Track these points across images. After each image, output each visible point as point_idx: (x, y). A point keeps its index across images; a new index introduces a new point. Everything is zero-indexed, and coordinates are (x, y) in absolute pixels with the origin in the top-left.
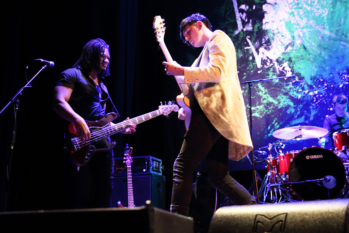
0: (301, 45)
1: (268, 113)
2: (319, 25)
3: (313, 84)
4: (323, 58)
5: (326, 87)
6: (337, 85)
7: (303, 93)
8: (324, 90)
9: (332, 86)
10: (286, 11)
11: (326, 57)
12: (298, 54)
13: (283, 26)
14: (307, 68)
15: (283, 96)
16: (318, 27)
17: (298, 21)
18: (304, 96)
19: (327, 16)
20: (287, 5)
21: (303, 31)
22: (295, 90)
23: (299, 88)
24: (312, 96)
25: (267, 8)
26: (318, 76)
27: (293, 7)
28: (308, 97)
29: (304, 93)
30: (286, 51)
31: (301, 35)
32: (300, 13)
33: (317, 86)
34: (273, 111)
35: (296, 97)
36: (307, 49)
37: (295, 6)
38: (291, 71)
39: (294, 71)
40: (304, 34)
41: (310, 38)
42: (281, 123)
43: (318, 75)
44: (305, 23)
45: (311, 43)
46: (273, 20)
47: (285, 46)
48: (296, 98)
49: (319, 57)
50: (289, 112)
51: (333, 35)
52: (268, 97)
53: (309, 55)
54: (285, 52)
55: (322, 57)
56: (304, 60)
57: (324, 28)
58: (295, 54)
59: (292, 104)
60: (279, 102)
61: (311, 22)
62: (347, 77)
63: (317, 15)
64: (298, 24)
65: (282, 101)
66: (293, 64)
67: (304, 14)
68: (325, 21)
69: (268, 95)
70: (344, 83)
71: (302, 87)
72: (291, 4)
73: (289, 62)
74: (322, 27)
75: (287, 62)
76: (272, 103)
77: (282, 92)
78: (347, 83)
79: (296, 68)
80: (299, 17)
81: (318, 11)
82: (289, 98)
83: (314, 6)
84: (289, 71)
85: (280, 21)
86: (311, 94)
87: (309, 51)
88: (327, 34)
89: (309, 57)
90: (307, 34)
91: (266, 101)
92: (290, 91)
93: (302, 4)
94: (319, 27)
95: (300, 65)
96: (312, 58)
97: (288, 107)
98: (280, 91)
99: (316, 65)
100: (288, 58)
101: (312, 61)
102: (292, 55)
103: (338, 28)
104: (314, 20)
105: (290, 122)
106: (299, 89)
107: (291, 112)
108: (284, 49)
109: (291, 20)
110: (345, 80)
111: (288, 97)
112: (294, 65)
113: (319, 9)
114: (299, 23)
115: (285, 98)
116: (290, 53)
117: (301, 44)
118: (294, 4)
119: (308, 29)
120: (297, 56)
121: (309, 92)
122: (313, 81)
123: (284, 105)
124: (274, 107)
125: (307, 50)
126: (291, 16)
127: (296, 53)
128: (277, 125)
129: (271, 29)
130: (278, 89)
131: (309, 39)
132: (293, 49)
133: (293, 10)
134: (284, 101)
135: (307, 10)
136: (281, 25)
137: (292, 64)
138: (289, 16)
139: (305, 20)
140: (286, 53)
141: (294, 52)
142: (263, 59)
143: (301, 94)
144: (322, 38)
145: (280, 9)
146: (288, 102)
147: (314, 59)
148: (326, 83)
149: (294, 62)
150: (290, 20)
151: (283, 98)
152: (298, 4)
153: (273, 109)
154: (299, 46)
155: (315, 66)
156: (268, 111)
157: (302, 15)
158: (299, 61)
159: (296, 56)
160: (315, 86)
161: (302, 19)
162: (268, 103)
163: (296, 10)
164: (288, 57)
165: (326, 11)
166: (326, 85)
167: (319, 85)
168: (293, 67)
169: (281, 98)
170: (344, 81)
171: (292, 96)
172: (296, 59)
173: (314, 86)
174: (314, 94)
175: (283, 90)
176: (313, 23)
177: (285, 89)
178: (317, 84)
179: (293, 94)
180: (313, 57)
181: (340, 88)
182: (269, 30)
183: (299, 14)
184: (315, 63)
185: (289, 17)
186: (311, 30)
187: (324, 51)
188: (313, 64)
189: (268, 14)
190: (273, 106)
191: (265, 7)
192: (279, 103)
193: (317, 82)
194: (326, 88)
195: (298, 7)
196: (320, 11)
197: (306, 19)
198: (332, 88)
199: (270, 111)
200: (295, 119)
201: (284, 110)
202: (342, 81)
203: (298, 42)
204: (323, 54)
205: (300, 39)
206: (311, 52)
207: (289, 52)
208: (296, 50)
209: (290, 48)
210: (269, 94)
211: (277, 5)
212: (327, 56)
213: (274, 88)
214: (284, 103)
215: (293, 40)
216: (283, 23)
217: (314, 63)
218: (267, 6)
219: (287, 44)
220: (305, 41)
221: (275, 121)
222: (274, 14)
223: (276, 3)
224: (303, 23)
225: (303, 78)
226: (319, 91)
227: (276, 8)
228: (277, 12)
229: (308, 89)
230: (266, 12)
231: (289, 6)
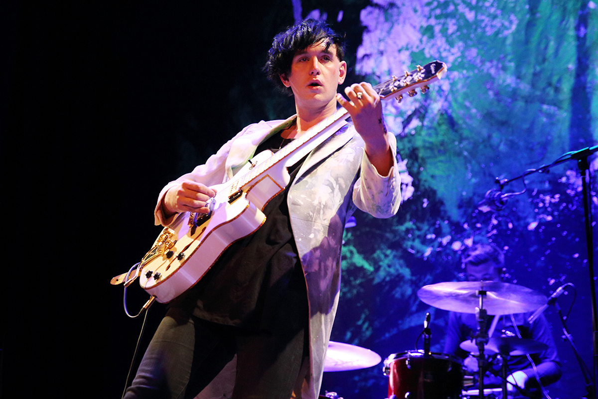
0: (442, 114)
1: (349, 295)
2: (491, 61)
3: (463, 220)
4: (495, 148)
5: (494, 227)
6: (522, 223)
7: (436, 244)
8: (489, 238)
9: (510, 226)
10: (415, 24)
11: (502, 148)
12: (433, 139)
13: (404, 63)
14: (453, 176)
15: (388, 252)
16: (488, 64)
17: (442, 50)
18: (439, 253)
19: (514, 34)
20: (418, 8)
21: (452, 76)
22: (419, 237)
23: (428, 230)
24: (460, 253)
25: (370, 17)
26: (476, 199)
27: (433, 14)
28: (448, 255)
29: (440, 244)
30: (407, 130)
31: (446, 87)
32: (447, 29)
33: (473, 226)
34: (362, 290)
35: (419, 255)
36: (458, 124)
37: (438, 11)
38: (413, 184)
39: (422, 183)
40: (453, 85)
41: (466, 96)
42: (377, 324)
43: (479, 196)
44: (459, 54)
45: (467, 108)
46: (382, 48)
47: (406, 117)
48: (418, 258)
49: (485, 146)
50: (398, 295)
51: (525, 87)
52: (351, 252)
53: (460, 142)
54: (403, 134)
55: (491, 146)
56: (447, 154)
57: (504, 69)
58: (427, 138)
59: (406, 272)
60: (377, 266)
61: (474, 52)
62: (550, 202)
63: (489, 32)
65: (384, 263)
66: (420, 166)
67: (458, 30)
68: (509, 49)
69: (352, 248)
70: (540, 219)
71: (437, 226)
72: (428, 4)
73: (410, 162)
74: (500, 65)
75: (405, 162)
76: (362, 269)
77: (388, 239)
78: (549, 218)
79: (424, 176)
80: (444, 40)
81: (494, 23)
82: (401, 257)
83: (484, 8)
84: (407, 185)
85: (399, 51)
86: (457, 246)
87: (460, 131)
88: (509, 85)
89: (462, 146)
90: (459, 86)
91: (348, 263)
92: (406, 237)
93: (456, 5)
94: (492, 66)
95: (437, 168)
96: (467, 150)
97: (397, 280)
98: (382, 237)
99: (476, 168)
100: (409, 149)
101: (465, 157)
102: (419, 143)
103: (538, 68)
104: (480, 46)
105: (400, 322)
106: (428, 232)
107: (403, 295)
108: (401, 126)
109: (424, 49)
110: (545, 210)
111: (399, 253)
112: (422, 169)
113: (495, 17)
114: (444, 54)
115: (391, 257)
116: (415, 136)
117: (444, 112)
118: (435, 4)
119: (465, 72)
120: (431, 143)
121: (451, 243)
122: (465, 212)
123: (389, 274)
124: (363, 280)
125: (456, 128)
126: (425, 38)
127: (429, 135)
128: (367, 329)
129: (374, 73)
130: (378, 232)
131: (464, 99)
132: (423, 125)
133: (433, 21)
134: (390, 263)
135: (467, 21)
136: (400, 61)
137: (416, 165)
138: (419, 36)
139: (459, 48)
140: (406, 136)
141: (424, 133)
143: (433, 247)
144: (497, 94)
145: (401, 18)
146: (398, 266)
147: (470, 153)
148: (496, 218)
149: (423, 159)
150: (423, 46)
151: (386, 256)
152: (445, 5)
153: (361, 285)
154: (438, 118)
155: (472, 171)
156: (350, 291)
157: (452, 34)
158: (435, 157)
159: (427, 145)
160: (468, 225)
161: (451, 44)
162: (352, 268)
163: (438, 21)
164: (408, 145)
165: (511, 22)
166: (495, 222)
167: (478, 222)
168: (419, 173)
169: (382, 256)
170: (543, 213)
171: (410, 250)
172: (428, 151)
173: (466, 226)
174: (463, 248)
175: (388, 235)
176: (478, 54)
177: (395, 232)
178: (474, 220)
179: (414, 245)
180: (470, 147)
181: (531, 231)
182: (369, 75)
183: (444, 32)
184: (473, 162)
185: (421, 41)
186: (471, 74)
187: (499, 130)
188: (468, 165)
189: (372, 35)
190: (363, 277)
191: (366, 16)
192: (377, 269)
193: (474, 215)
194: (495, 232)
195: (444, 12)
196: (497, 23)
197: (461, 44)
198: (509, 232)
199: (355, 291)
200: (412, 314)
201: (387, 288)
202: (538, 214)
203: (436, 106)
204: (496, 136)
205: (442, 100)
206: (466, 133)
207: (413, 132)
208: (429, 128)
209: (415, 123)
210: (355, 246)
211: (395, 10)
212: (505, 144)
213: (368, 229)
214: (388, 269)
215: (426, 101)
216: (405, 56)
217: (470, 162)
218: (371, 13)
219: (409, 113)
220: (454, 105)
221: (363, 316)
222: (384, 34)
223: (392, 5)
224: (453, 54)
225: (442, 203)
226: (478, 238)
227: (392, 16)
228: (392, 27)
229: (450, 233)
230: (366, 29)
231: (423, 11)
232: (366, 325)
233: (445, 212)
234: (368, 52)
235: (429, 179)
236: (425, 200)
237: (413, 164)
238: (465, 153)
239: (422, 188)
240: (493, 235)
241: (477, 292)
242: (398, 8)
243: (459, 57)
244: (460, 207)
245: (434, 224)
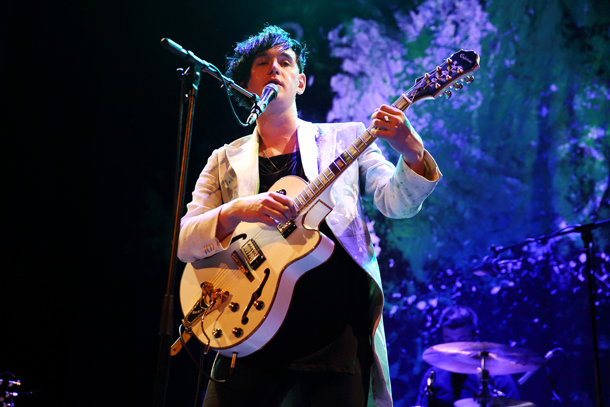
2: (457, 133)
3: (428, 281)
4: (460, 215)
5: (458, 289)
6: (485, 287)
7: (401, 303)
8: (454, 299)
9: (474, 289)
10: (384, 94)
11: (467, 215)
14: (419, 239)
16: (454, 136)
18: (404, 312)
19: (479, 109)
20: (388, 78)
23: (394, 289)
24: (424, 312)
25: (340, 84)
26: (441, 262)
27: (402, 85)
28: (413, 314)
29: (406, 303)
33: (437, 287)
38: (380, 245)
39: (389, 244)
43: (444, 259)
44: (426, 125)
46: (351, 113)
49: (451, 213)
51: (489, 160)
53: (427, 208)
55: (456, 213)
57: (470, 141)
61: (441, 123)
62: (512, 269)
63: (456, 106)
66: (387, 228)
68: (474, 123)
70: (503, 285)
71: (403, 286)
72: (398, 75)
73: (378, 223)
74: (466, 138)
75: (373, 223)
78: (511, 284)
79: (391, 237)
80: (412, 110)
81: (461, 98)
86: (422, 305)
88: (474, 157)
89: (428, 211)
94: (458, 138)
95: (403, 230)
96: (433, 215)
99: (442, 232)
101: (431, 222)
103: (502, 143)
104: (448, 119)
106: (394, 291)
110: (507, 276)
112: (389, 231)
113: (461, 92)
118: (404, 76)
119: (432, 142)
121: (416, 302)
122: (430, 274)
133: (400, 91)
137: (383, 226)
139: (426, 119)
143: (398, 305)
144: (462, 164)
145: (371, 87)
147: (437, 218)
148: (460, 281)
149: (390, 221)
155: (438, 236)
157: (420, 105)
160: (433, 287)
161: (419, 115)
165: (477, 98)
166: (459, 284)
167: (442, 284)
168: (386, 234)
170: (506, 279)
173: (431, 287)
174: (428, 308)
176: (445, 126)
178: (439, 282)
180: (436, 212)
181: (494, 295)
184: (439, 227)
186: (438, 144)
187: (463, 198)
188: (434, 230)
189: (342, 100)
191: (334, 81)
193: (439, 277)
194: (459, 294)
196: (464, 98)
197: (428, 115)
198: (472, 295)
202: (500, 279)
204: (461, 205)
211: (365, 79)
212: (470, 212)
217: (436, 227)
218: (341, 80)
222: (354, 101)
223: (362, 74)
224: (420, 124)
225: (407, 264)
226: (442, 299)
227: (362, 84)
228: (362, 95)
229: (415, 293)
230: (336, 95)
231: (392, 83)
233: (411, 273)
234: (338, 117)
235: (396, 240)
236: (392, 261)
237: (380, 225)
238: (431, 218)
239: (388, 249)
240: (457, 297)
241: (479, 353)
242: (368, 77)
243: (426, 128)
244: (425, 268)
245: (400, 284)
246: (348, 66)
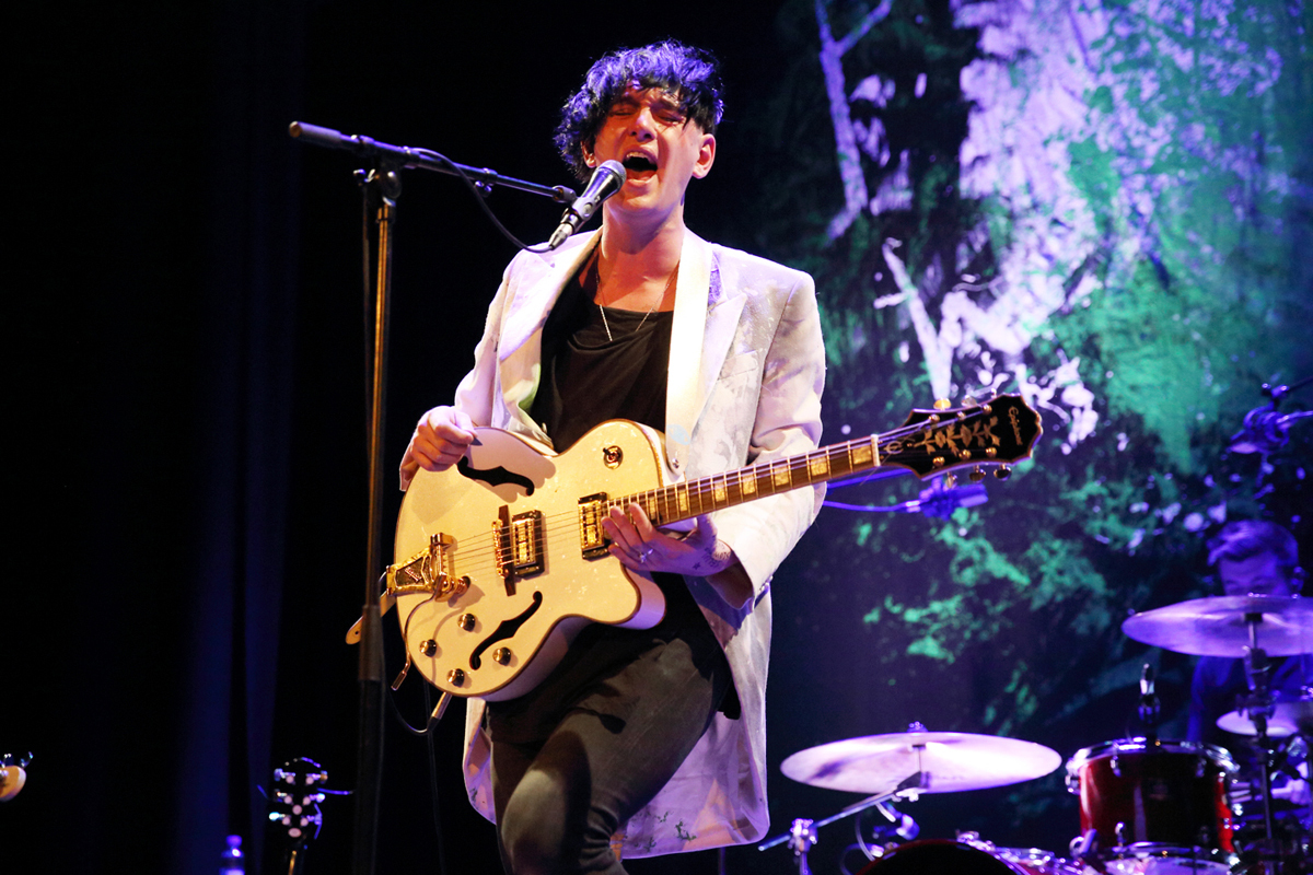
0: (1142, 262)
1: (984, 636)
2: (1234, 148)
3: (1202, 470)
4: (1256, 321)
5: (1268, 479)
7: (1151, 521)
8: (1260, 501)
9: (1301, 474)
10: (1072, 87)
12: (1128, 314)
13: (1055, 167)
14: (1175, 383)
15: (1056, 545)
16: (1229, 154)
17: (1131, 134)
18: (1158, 538)
19: (1275, 88)
20: (1077, 53)
21: (1156, 185)
22: (1115, 510)
23: (1134, 495)
24: (1201, 535)
25: (979, 81)
26: (1226, 426)
27: (1108, 63)
28: (1177, 541)
29: (1161, 522)
30: (1073, 300)
31: (1145, 206)
32: (1139, 91)
33: (1223, 479)
34: (1010, 624)
35: (1118, 546)
36: (1175, 279)
37: (1118, 57)
38: (1096, 407)
39: (1112, 402)
40: (1159, 201)
41: (1189, 221)
42: (1045, 687)
43: (1231, 419)
44: (1168, 138)
45: (1194, 246)
46: (1010, 139)
47: (1068, 273)
48: (1117, 552)
49: (1237, 319)
50: (1082, 630)
52: (982, 551)
53: (1184, 315)
54: (1066, 309)
55: (1249, 318)
56: (1160, 341)
57: (1261, 160)
58: (1116, 313)
59: (1096, 582)
60: (1035, 575)
61: (1198, 131)
63: (1227, 89)
64: (1130, 153)
65: (1050, 567)
66: (1106, 370)
67: (1161, 91)
68: (1269, 118)
69: (982, 542)
71: (1150, 486)
72: (1097, 44)
73: (1086, 361)
74: (1254, 154)
75: (1076, 362)
76: (1005, 582)
77: (1052, 520)
79: (1116, 388)
80: (1134, 112)
81: (1234, 70)
82: (1084, 553)
83: (1211, 42)
84: (1082, 409)
85: (1045, 143)
86: (1194, 521)
87: (1182, 293)
88: (1275, 192)
89: (1187, 322)
90: (1173, 202)
91: (976, 572)
92: (1089, 513)
93: (1153, 41)
94: (1237, 158)
95: (1140, 370)
96: (1198, 329)
97: (1078, 599)
98: (1040, 515)
99: (1221, 363)
100: (1080, 337)
101: (1197, 344)
102: (1099, 323)
104: (1210, 119)
105: (1092, 681)
106: (1132, 500)
107: (1092, 628)
108: (1062, 293)
109: (1094, 136)
111: (1078, 546)
112: (1110, 375)
113: (1231, 58)
114: (1137, 142)
115: (1062, 554)
116: (1092, 309)
117: (1146, 258)
118: (1111, 42)
119: (1182, 173)
120: (1124, 321)
121: (1181, 517)
122: (1206, 453)
123: (1061, 588)
124: (1011, 604)
125: (1172, 286)
126: (1095, 114)
127: (1120, 305)
128: (1027, 699)
129: (997, 193)
130: (1032, 507)
131: (1185, 228)
132: (1105, 288)
133: (1108, 78)
134: (1060, 567)
135: (1178, 70)
136: (1048, 164)
137: (1098, 367)
138: (1083, 109)
139: (1166, 126)
140: (1071, 312)
141: (1108, 302)
142: (961, 355)
143: (1145, 527)
144: (1251, 211)
145: (1044, 78)
146: (1078, 572)
147: (1208, 335)
148: (1270, 461)
149: (1111, 355)
150: (1091, 130)
151: (1053, 553)
152: (1132, 42)
153: (1006, 613)
154: (1135, 269)
155: (1213, 370)
156: (985, 627)
157: (1151, 99)
158: (1136, 349)
159: (1117, 325)
160: (1214, 480)
161: (1150, 120)
162: (986, 581)
163: (1119, 77)
164: (1079, 330)
165: (1270, 66)
166: (1268, 468)
167: (1232, 472)
168: (1104, 383)
169: (1045, 554)
171: (1100, 538)
172: (1121, 338)
173: (1209, 481)
174: (1207, 525)
175: (1053, 511)
176: (1206, 136)
177: (1066, 505)
178: (1225, 469)
179: (1108, 526)
180: (1204, 323)
182: (988, 196)
183: (1134, 96)
185: (1088, 120)
186: (1195, 176)
187: (1261, 284)
188: (1204, 359)
189: (988, 116)
190: (1010, 598)
191: (968, 79)
192: (1037, 580)
194: (1269, 488)
195: (1131, 57)
196: (1240, 69)
197: (1169, 117)
198: (1299, 488)
199: (995, 627)
200: (1115, 663)
201: (1060, 616)
203: (1129, 247)
204: (1256, 299)
205: (1141, 232)
206: (1194, 295)
207: (1086, 303)
208: (1119, 292)
209: (1089, 284)
210: (988, 538)
211: (1030, 63)
212: (1276, 312)
213: (1010, 503)
214: (1058, 579)
215: (1106, 237)
216: (1057, 152)
217: (1207, 352)
218: (981, 72)
219: (1075, 265)
220: (1166, 241)
221: (1016, 675)
222: (1012, 112)
223: (1023, 53)
224: (1155, 140)
225: (1155, 439)
226: (1235, 503)
227: (1025, 74)
228: (1027, 97)
229: (1178, 499)
230: (975, 105)
231: (1086, 61)
232: (1023, 693)
233: (1165, 456)
234: (982, 152)
235: (1127, 393)
236: (1122, 437)
237: (1091, 366)
238: (1197, 336)
239: (1113, 413)
240: (1268, 494)
241: (1242, 616)
242: (1036, 57)
243: (1168, 144)
244: (1195, 442)
245: (1144, 482)
246: (992, 41)
